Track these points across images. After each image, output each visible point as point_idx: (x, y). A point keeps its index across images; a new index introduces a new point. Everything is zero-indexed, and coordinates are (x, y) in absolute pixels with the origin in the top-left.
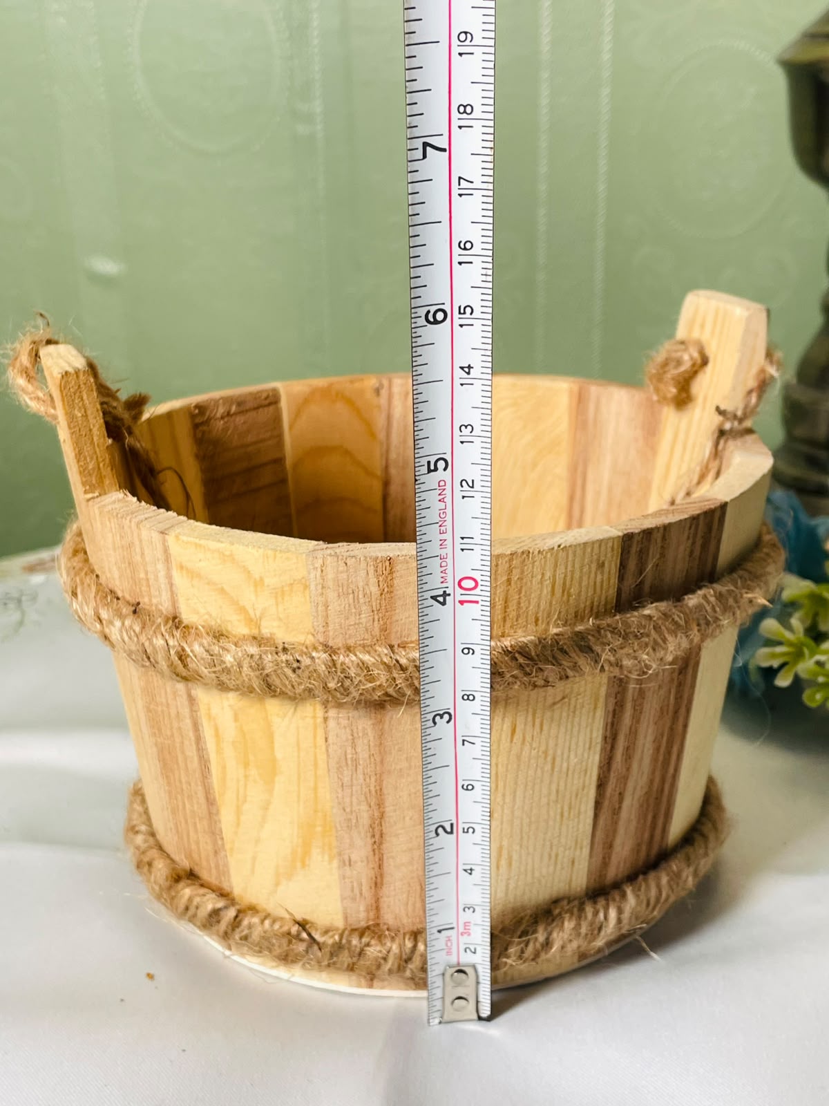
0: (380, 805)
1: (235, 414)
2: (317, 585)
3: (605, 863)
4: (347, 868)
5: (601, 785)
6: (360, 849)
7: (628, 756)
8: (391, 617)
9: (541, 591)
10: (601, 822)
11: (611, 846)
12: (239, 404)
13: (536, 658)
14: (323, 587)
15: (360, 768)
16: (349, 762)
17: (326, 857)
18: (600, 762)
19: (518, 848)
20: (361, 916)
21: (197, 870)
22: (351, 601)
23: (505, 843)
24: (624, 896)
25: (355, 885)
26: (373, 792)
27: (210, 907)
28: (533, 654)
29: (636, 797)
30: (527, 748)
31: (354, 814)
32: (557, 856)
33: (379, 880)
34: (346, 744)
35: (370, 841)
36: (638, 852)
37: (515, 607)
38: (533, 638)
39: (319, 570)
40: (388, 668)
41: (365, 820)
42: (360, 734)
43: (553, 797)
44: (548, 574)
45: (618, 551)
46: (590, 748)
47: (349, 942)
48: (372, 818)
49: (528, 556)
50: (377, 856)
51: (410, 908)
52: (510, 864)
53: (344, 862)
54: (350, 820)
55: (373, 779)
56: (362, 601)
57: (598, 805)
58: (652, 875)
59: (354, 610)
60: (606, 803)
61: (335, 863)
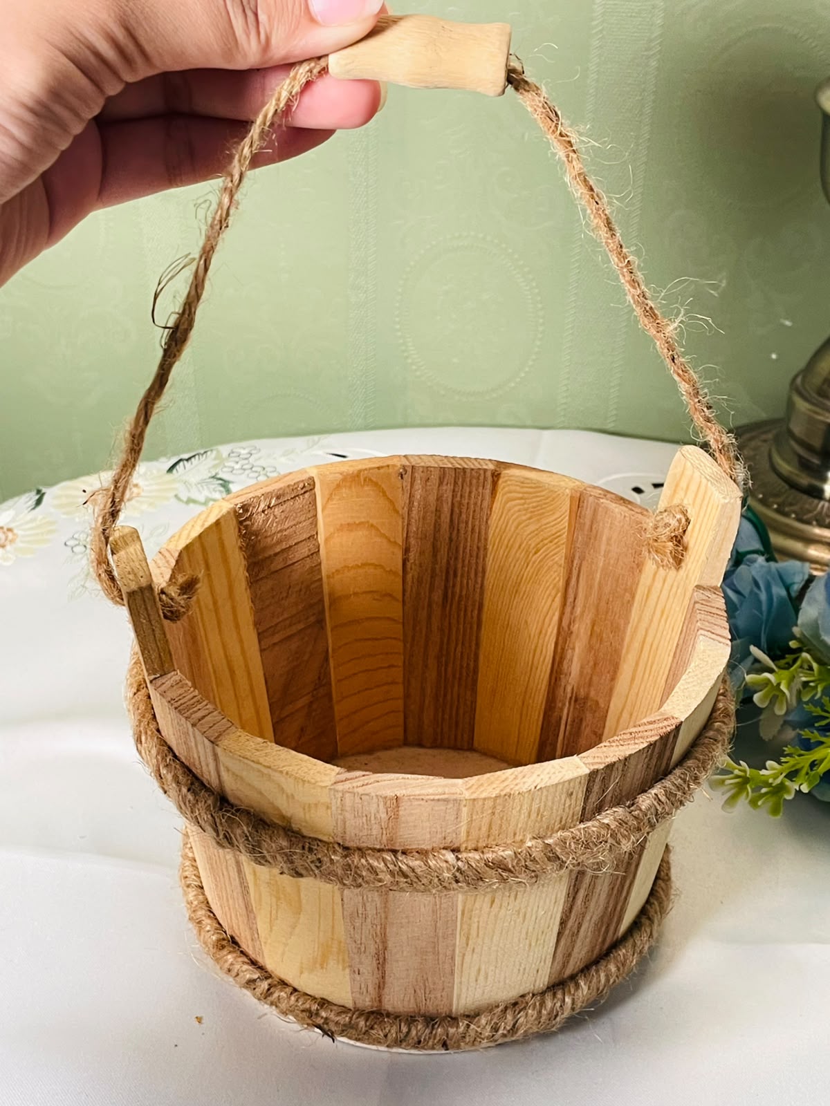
0: (384, 942)
1: (274, 506)
2: (337, 808)
3: (564, 966)
4: (356, 975)
5: (563, 923)
6: (368, 966)
7: (587, 899)
8: (396, 833)
9: (520, 816)
10: (562, 942)
11: (570, 955)
12: (278, 497)
13: (512, 869)
14: (342, 810)
15: (369, 920)
16: (360, 916)
17: (341, 967)
18: (563, 909)
19: (494, 968)
20: (366, 1002)
22: (364, 821)
23: (483, 967)
24: (577, 986)
25: (363, 986)
26: (379, 933)
27: (248, 976)
28: (510, 866)
29: (593, 921)
30: (503, 911)
31: (363, 945)
32: (525, 969)
33: (382, 985)
34: (357, 904)
35: (375, 963)
36: (592, 951)
37: (497, 828)
38: (510, 852)
39: (339, 800)
40: (392, 873)
41: (372, 949)
42: (370, 900)
43: (523, 935)
44: (525, 806)
45: (584, 784)
46: (555, 902)
47: (357, 1024)
48: (377, 949)
49: (509, 797)
50: (380, 972)
51: (406, 1003)
52: (486, 978)
53: (354, 971)
54: (359, 948)
55: (379, 927)
56: (373, 822)
57: (560, 934)
58: (603, 963)
59: (366, 827)
60: (567, 932)
61: (347, 971)
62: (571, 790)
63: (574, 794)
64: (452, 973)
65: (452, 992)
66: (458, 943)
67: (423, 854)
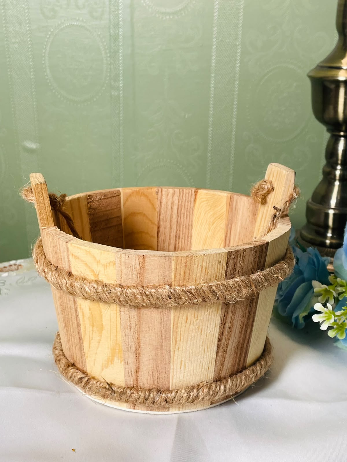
0: (139, 343)
1: (103, 199)
2: (118, 263)
3: (221, 369)
4: (127, 365)
5: (219, 341)
6: (132, 359)
7: (230, 330)
8: (144, 276)
9: (198, 270)
10: (220, 354)
11: (223, 363)
12: (105, 196)
13: (194, 294)
14: (120, 265)
15: (132, 329)
16: (128, 327)
17: (120, 361)
18: (219, 332)
19: (188, 361)
20: (131, 383)
21: (75, 363)
22: (130, 270)
23: (183, 360)
24: (227, 382)
25: (129, 371)
26: (136, 338)
27: (79, 377)
28: (193, 292)
29: (234, 345)
30: (191, 326)
31: (129, 346)
32: (202, 365)
33: (138, 370)
34: (127, 320)
35: (135, 356)
36: (234, 366)
37: (188, 276)
38: (193, 287)
39: (119, 259)
41: (133, 348)
42: (132, 317)
43: (201, 344)
44: (200, 264)
45: (226, 256)
46: (215, 327)
47: (126, 392)
48: (136, 347)
49: (193, 257)
50: (137, 362)
51: (149, 381)
52: (185, 367)
53: (126, 363)
54: (128, 348)
55: (136, 334)
56: (133, 270)
57: (218, 347)
58: (239, 375)
59: (131, 273)
60: (221, 348)
61: (123, 363)
62: (220, 260)
63: (221, 262)
64: (169, 363)
65: (169, 374)
66: (171, 343)
67: (155, 287)
